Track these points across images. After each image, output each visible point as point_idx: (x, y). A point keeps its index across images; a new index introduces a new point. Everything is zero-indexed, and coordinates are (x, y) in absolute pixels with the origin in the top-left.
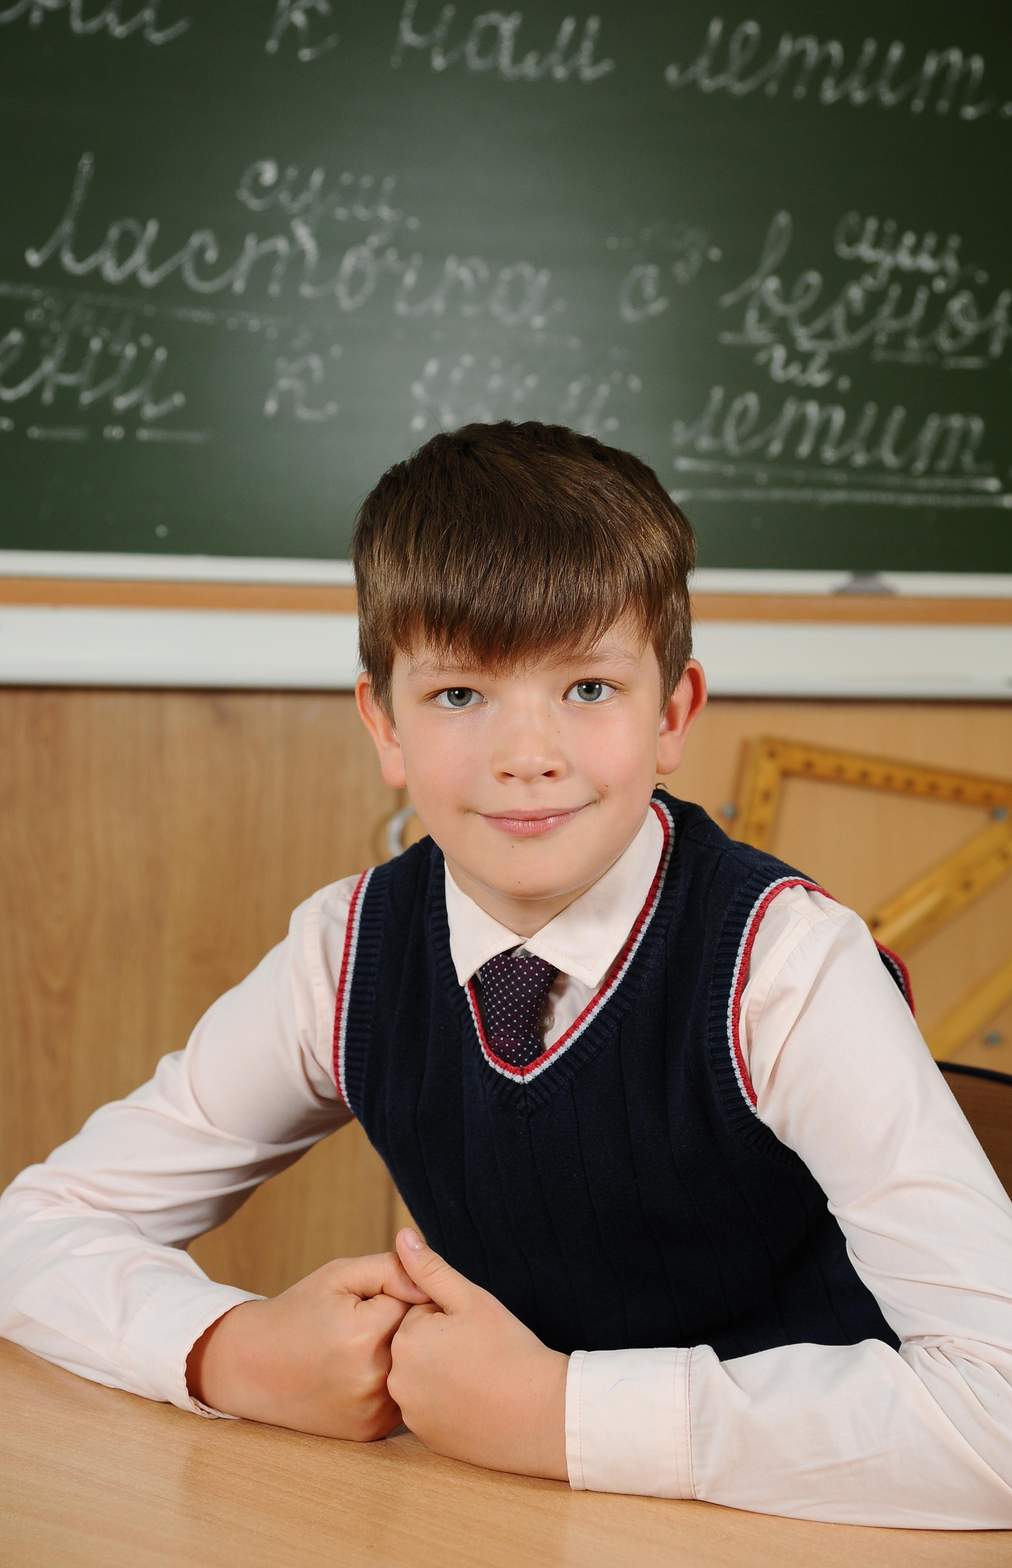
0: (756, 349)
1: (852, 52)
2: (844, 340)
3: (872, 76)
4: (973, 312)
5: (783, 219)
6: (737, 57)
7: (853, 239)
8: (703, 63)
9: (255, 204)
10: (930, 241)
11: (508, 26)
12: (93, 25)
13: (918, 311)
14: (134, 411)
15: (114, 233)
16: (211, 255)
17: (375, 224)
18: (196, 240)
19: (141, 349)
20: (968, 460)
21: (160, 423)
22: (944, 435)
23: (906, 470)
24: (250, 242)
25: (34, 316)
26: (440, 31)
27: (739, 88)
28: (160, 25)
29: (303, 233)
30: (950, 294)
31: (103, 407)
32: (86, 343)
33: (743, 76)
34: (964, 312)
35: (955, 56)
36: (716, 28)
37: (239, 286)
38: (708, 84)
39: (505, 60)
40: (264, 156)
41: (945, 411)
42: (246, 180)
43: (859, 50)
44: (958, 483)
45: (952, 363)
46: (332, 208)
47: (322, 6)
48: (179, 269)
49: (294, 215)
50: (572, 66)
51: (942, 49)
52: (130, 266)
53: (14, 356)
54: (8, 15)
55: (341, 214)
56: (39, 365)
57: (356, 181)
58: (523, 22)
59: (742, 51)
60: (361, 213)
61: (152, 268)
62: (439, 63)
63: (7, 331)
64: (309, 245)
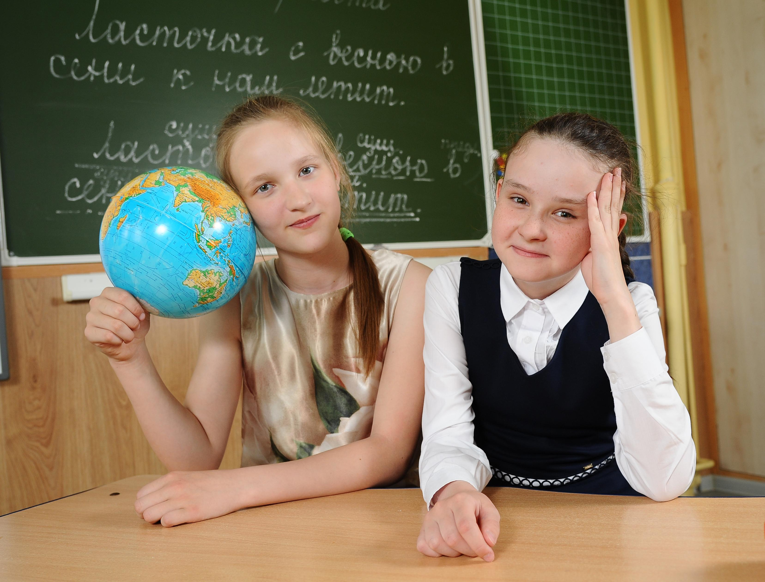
1: (355, 86)
2: (363, 172)
3: (362, 93)
4: (400, 163)
5: (340, 135)
6: (321, 88)
7: (362, 141)
8: (311, 89)
9: (170, 135)
10: (385, 142)
11: (249, 78)
12: (112, 80)
13: (384, 163)
15: (123, 146)
16: (157, 152)
17: (210, 140)
18: (151, 147)
20: (404, 207)
22: (396, 199)
23: (386, 211)
24: (170, 147)
25: (97, 174)
26: (227, 80)
27: (323, 97)
28: (134, 80)
29: (187, 144)
30: (393, 157)
32: (116, 182)
33: (323, 93)
34: (397, 162)
35: (385, 88)
36: (313, 79)
37: (167, 162)
38: (313, 95)
39: (249, 89)
40: (172, 120)
41: (396, 193)
42: (167, 128)
43: (357, 86)
44: (402, 215)
45: (395, 178)
46: (196, 135)
47: (188, 73)
48: (146, 157)
49: (184, 138)
50: (270, 89)
51: (381, 86)
52: (129, 156)
53: (91, 188)
54: (82, 78)
55: (199, 137)
56: (100, 191)
57: (204, 126)
58: (253, 77)
59: (322, 86)
60: (206, 137)
61: (137, 157)
62: (227, 90)
63: (88, 180)
64: (190, 147)
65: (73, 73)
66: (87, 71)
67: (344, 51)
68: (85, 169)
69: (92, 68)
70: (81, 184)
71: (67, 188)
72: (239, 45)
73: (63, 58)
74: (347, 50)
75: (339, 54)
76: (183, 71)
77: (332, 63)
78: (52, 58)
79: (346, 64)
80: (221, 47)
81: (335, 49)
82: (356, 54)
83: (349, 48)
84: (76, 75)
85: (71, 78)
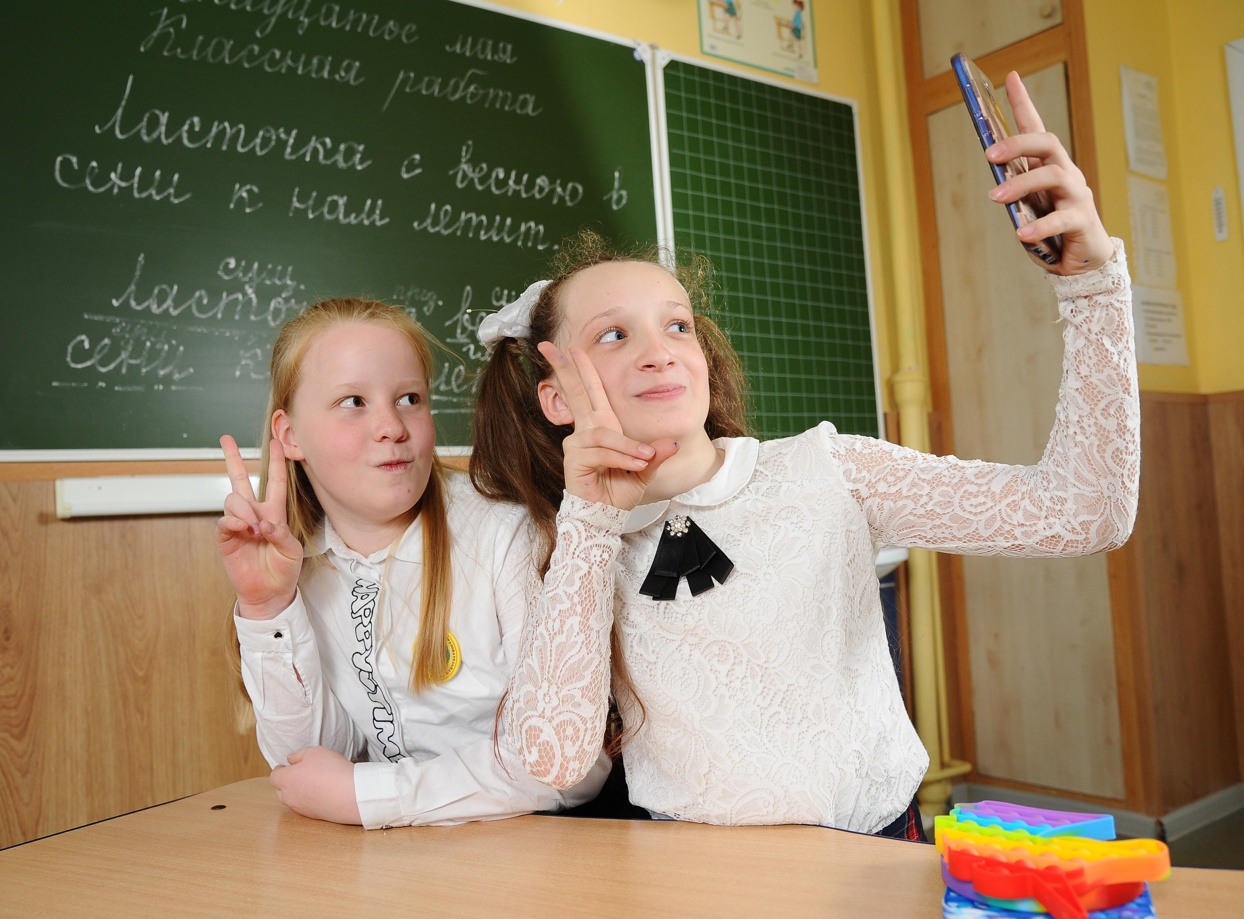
0: (463, 345)
1: (491, 221)
3: (500, 230)
5: (468, 288)
6: (443, 221)
7: (499, 299)
8: (429, 221)
9: (226, 278)
11: (342, 201)
12: (144, 195)
14: (169, 376)
15: (156, 291)
16: (205, 301)
17: (284, 287)
18: (197, 294)
19: (171, 346)
21: (181, 382)
24: (225, 295)
25: (116, 331)
26: (311, 202)
27: (445, 233)
28: (177, 196)
29: (250, 291)
31: (153, 373)
32: (143, 344)
33: (446, 227)
35: (532, 224)
36: (433, 206)
37: (219, 316)
38: (432, 230)
39: (341, 216)
40: (230, 256)
42: (221, 267)
43: (494, 220)
46: (263, 280)
47: (255, 189)
48: (190, 307)
49: (245, 283)
50: (371, 219)
51: (527, 222)
52: (165, 306)
53: (106, 350)
54: (102, 190)
55: (268, 282)
56: (119, 355)
57: (274, 268)
58: (348, 200)
59: (445, 217)
60: (278, 282)
61: (175, 308)
62: (311, 216)
63: (103, 339)
64: (253, 296)
65: (88, 181)
66: (110, 179)
67: (477, 170)
68: (98, 322)
69: (116, 176)
70: (90, 344)
71: (70, 349)
72: (329, 154)
73: (74, 160)
74: (481, 169)
75: (470, 174)
76: (248, 187)
77: (460, 186)
78: (59, 159)
79: (480, 188)
80: (304, 155)
81: (464, 166)
82: (494, 175)
83: (484, 166)
84: (92, 184)
85: (86, 188)
